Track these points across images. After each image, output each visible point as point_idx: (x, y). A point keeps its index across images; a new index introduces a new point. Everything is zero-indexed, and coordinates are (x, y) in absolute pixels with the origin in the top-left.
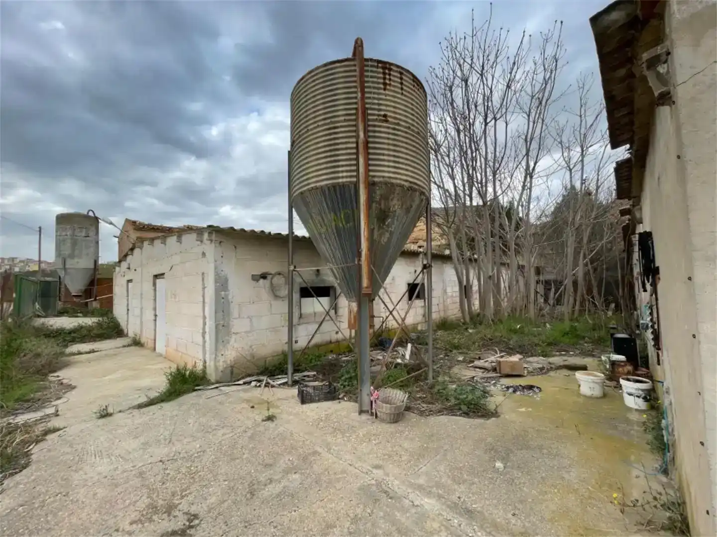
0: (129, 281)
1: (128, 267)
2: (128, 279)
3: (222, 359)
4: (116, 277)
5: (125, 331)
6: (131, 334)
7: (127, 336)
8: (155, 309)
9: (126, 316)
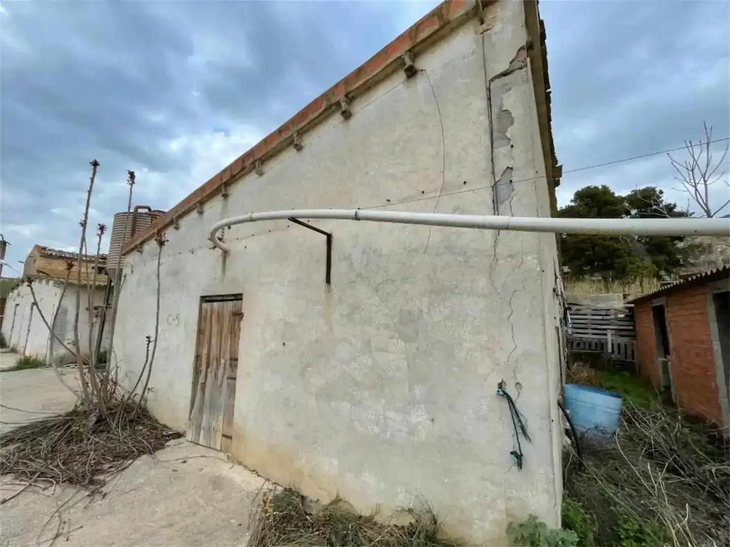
0: (17, 305)
1: (18, 294)
2: (17, 303)
3: (55, 353)
4: (8, 301)
5: (8, 344)
6: (11, 346)
7: (9, 347)
8: (29, 326)
9: (10, 332)
